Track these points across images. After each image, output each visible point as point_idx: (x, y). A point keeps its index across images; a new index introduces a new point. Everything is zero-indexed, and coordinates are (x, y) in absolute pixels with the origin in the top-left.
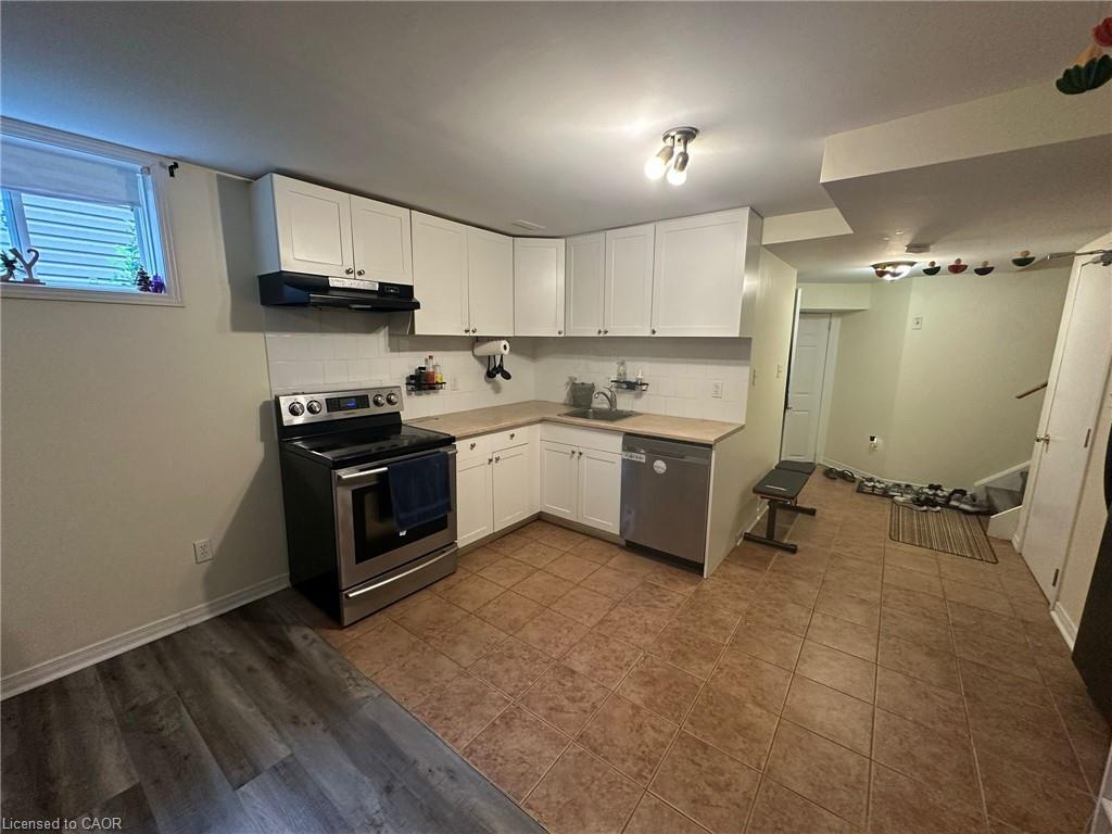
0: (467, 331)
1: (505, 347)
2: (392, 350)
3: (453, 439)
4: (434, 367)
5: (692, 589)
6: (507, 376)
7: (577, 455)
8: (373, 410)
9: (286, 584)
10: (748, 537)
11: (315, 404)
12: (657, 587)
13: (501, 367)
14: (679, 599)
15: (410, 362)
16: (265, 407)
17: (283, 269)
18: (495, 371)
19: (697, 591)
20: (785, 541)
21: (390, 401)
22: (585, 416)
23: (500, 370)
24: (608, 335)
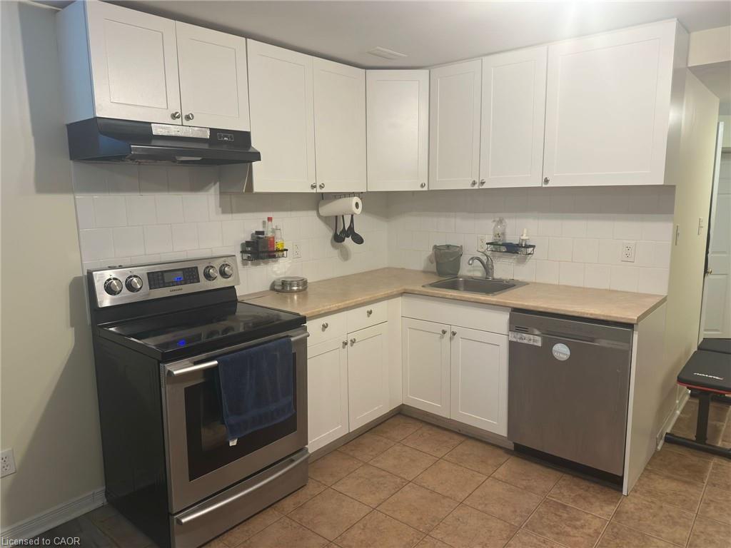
0: (313, 187)
1: (357, 205)
2: (224, 212)
3: (303, 320)
4: (274, 231)
5: (611, 509)
6: (359, 240)
7: (448, 335)
8: (204, 285)
9: (100, 501)
10: (670, 439)
11: (135, 279)
12: (565, 507)
13: (351, 228)
14: (596, 524)
15: (245, 225)
16: (75, 284)
17: (98, 115)
18: (343, 234)
19: (617, 514)
20: (720, 444)
21: (223, 274)
22: (453, 286)
23: (350, 232)
24: (484, 186)
